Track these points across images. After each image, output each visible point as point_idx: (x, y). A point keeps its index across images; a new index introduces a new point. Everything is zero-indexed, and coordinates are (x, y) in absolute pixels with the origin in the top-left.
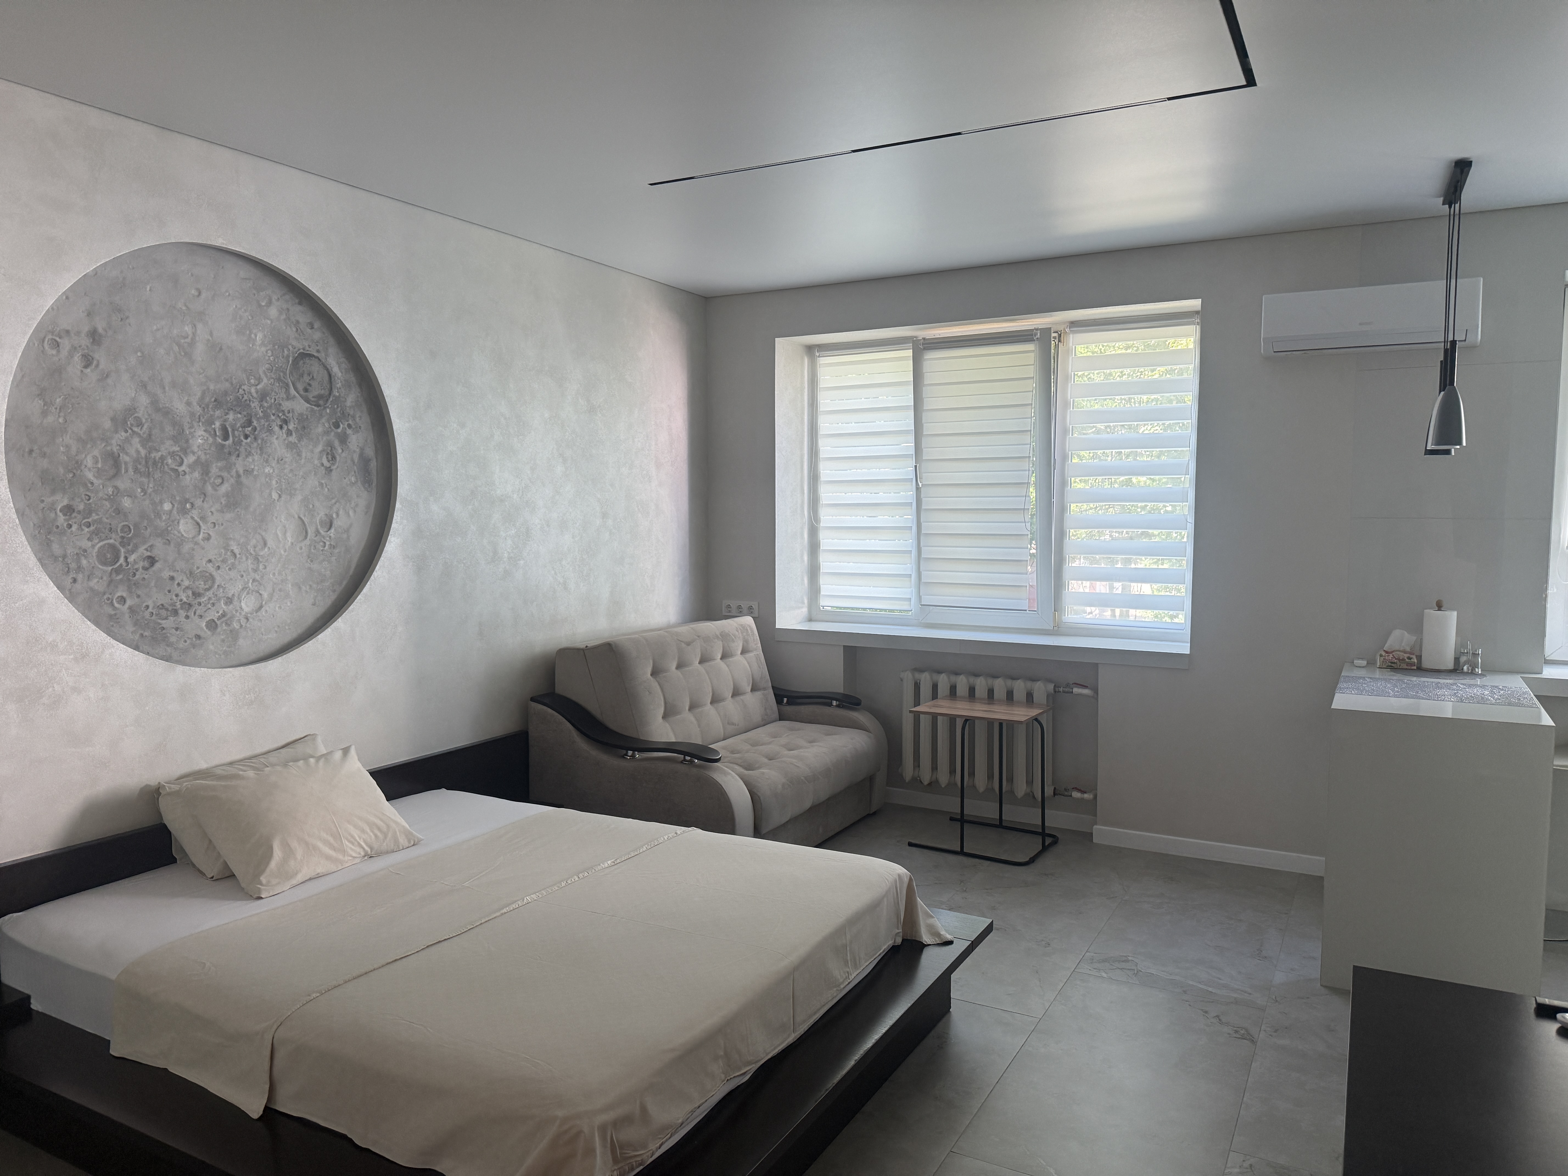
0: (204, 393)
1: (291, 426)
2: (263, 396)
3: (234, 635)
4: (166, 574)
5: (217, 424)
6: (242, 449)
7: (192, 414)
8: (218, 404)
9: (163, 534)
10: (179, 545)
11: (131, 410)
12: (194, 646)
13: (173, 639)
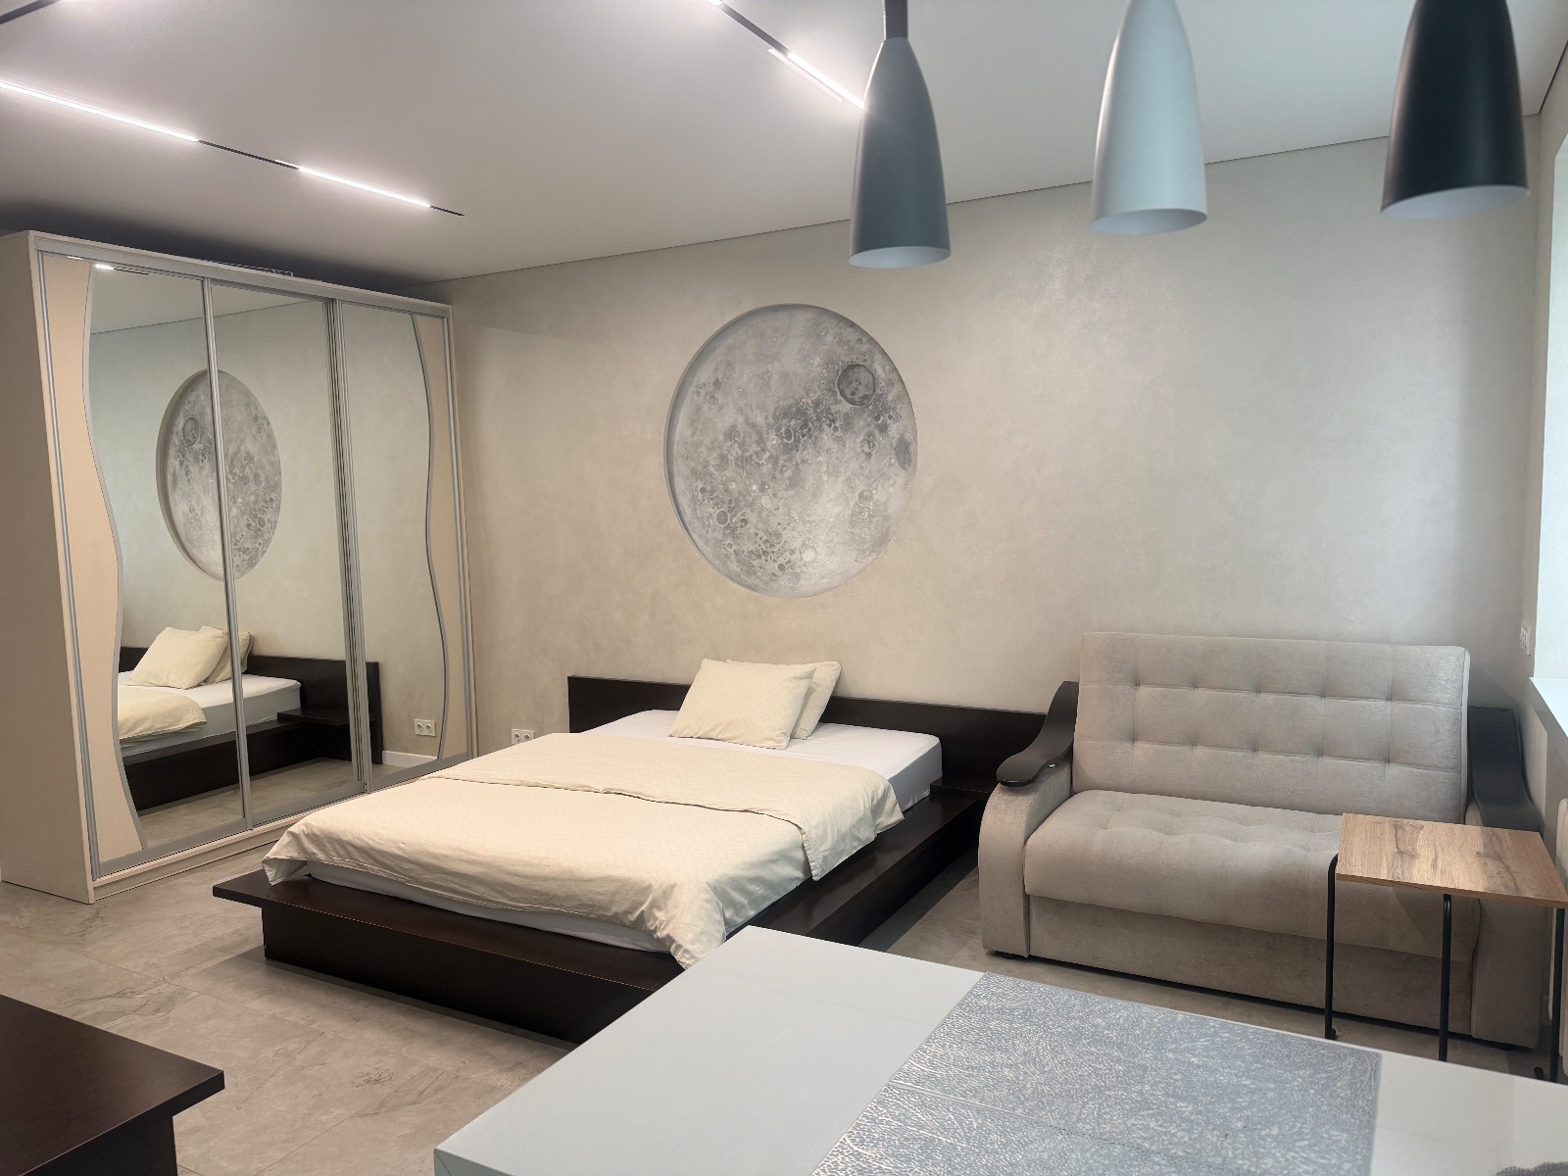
0: (776, 409)
1: (837, 425)
2: (817, 404)
3: (797, 576)
4: (753, 531)
5: (783, 429)
6: (800, 446)
7: (769, 425)
8: (785, 415)
9: (751, 505)
10: (760, 513)
11: (733, 427)
12: (771, 580)
13: (759, 574)
